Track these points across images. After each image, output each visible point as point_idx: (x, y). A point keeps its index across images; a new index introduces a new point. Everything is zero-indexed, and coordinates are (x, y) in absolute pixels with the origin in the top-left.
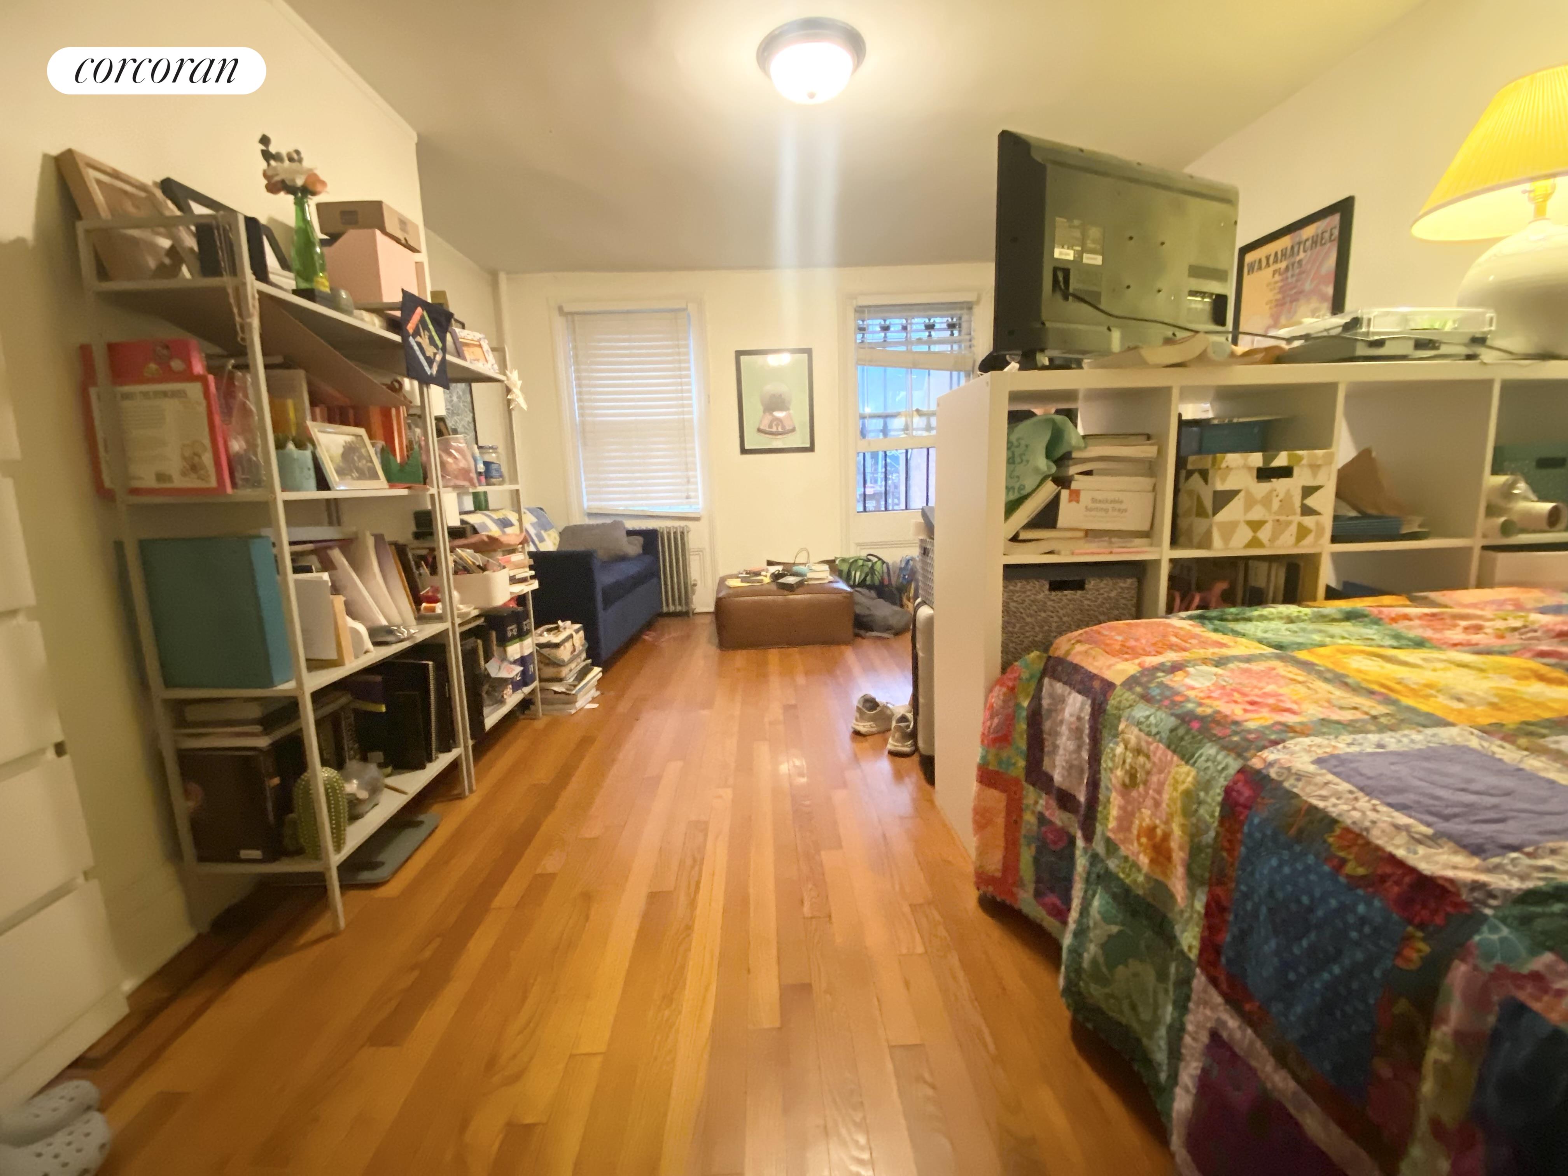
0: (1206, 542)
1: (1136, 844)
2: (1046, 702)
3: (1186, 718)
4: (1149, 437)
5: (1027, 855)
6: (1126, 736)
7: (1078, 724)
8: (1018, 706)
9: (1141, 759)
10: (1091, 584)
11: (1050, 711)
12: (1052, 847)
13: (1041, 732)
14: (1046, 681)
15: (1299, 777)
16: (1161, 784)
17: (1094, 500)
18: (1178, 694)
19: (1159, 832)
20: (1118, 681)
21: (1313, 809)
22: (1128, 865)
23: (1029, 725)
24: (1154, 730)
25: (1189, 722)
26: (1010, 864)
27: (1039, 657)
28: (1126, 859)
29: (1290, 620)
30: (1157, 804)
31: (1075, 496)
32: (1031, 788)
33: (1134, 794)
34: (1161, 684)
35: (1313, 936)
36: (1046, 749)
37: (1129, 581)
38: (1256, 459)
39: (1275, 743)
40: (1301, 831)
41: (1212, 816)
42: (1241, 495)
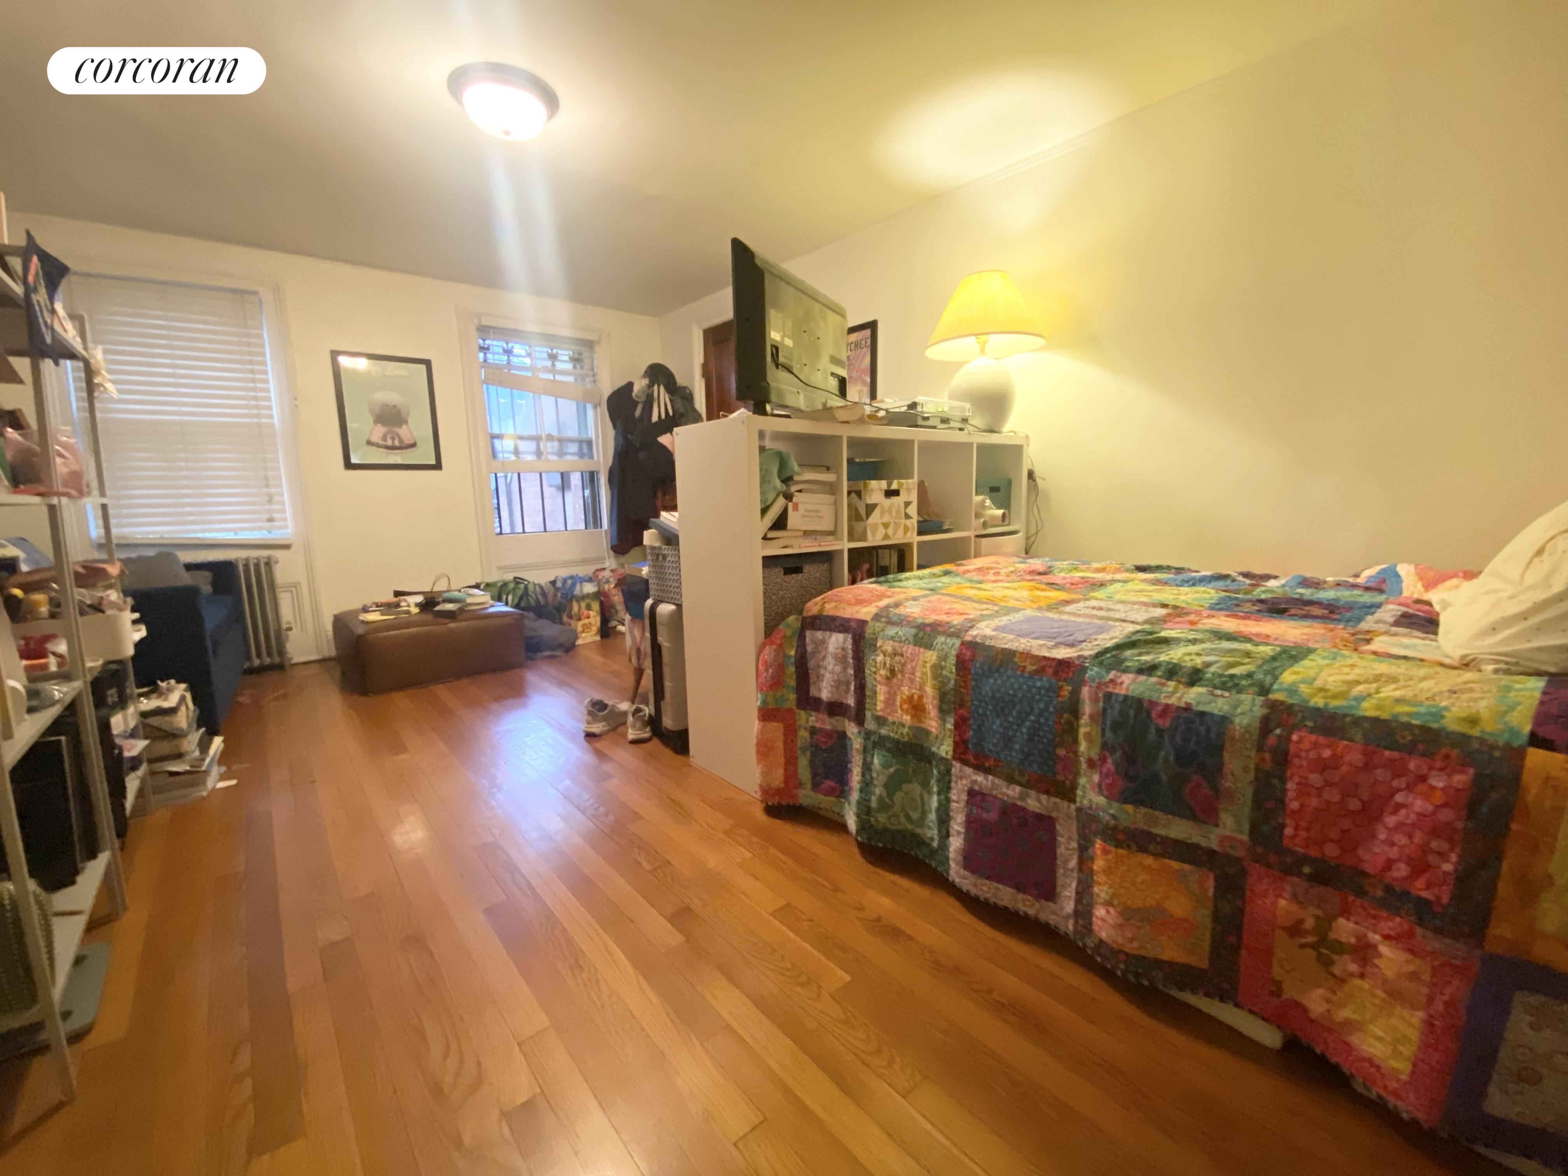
0: (863, 538)
1: (899, 711)
2: (809, 648)
3: (921, 627)
4: (828, 469)
5: (803, 762)
6: (884, 648)
7: (843, 653)
8: (786, 656)
9: (897, 658)
10: (807, 568)
11: (813, 653)
12: (824, 747)
13: (807, 669)
14: (808, 633)
15: (991, 638)
16: (914, 669)
17: (806, 510)
18: (908, 617)
19: (916, 697)
20: (868, 618)
21: (1004, 650)
22: (895, 727)
23: (797, 667)
24: (903, 639)
25: (923, 629)
26: (791, 776)
27: (797, 619)
28: (894, 723)
29: (921, 578)
30: (912, 681)
31: (796, 507)
32: (802, 712)
33: (895, 681)
34: (895, 614)
35: (1018, 708)
36: (811, 681)
37: (826, 565)
38: (884, 484)
39: (972, 627)
40: (1001, 661)
41: (952, 673)
42: (879, 507)
